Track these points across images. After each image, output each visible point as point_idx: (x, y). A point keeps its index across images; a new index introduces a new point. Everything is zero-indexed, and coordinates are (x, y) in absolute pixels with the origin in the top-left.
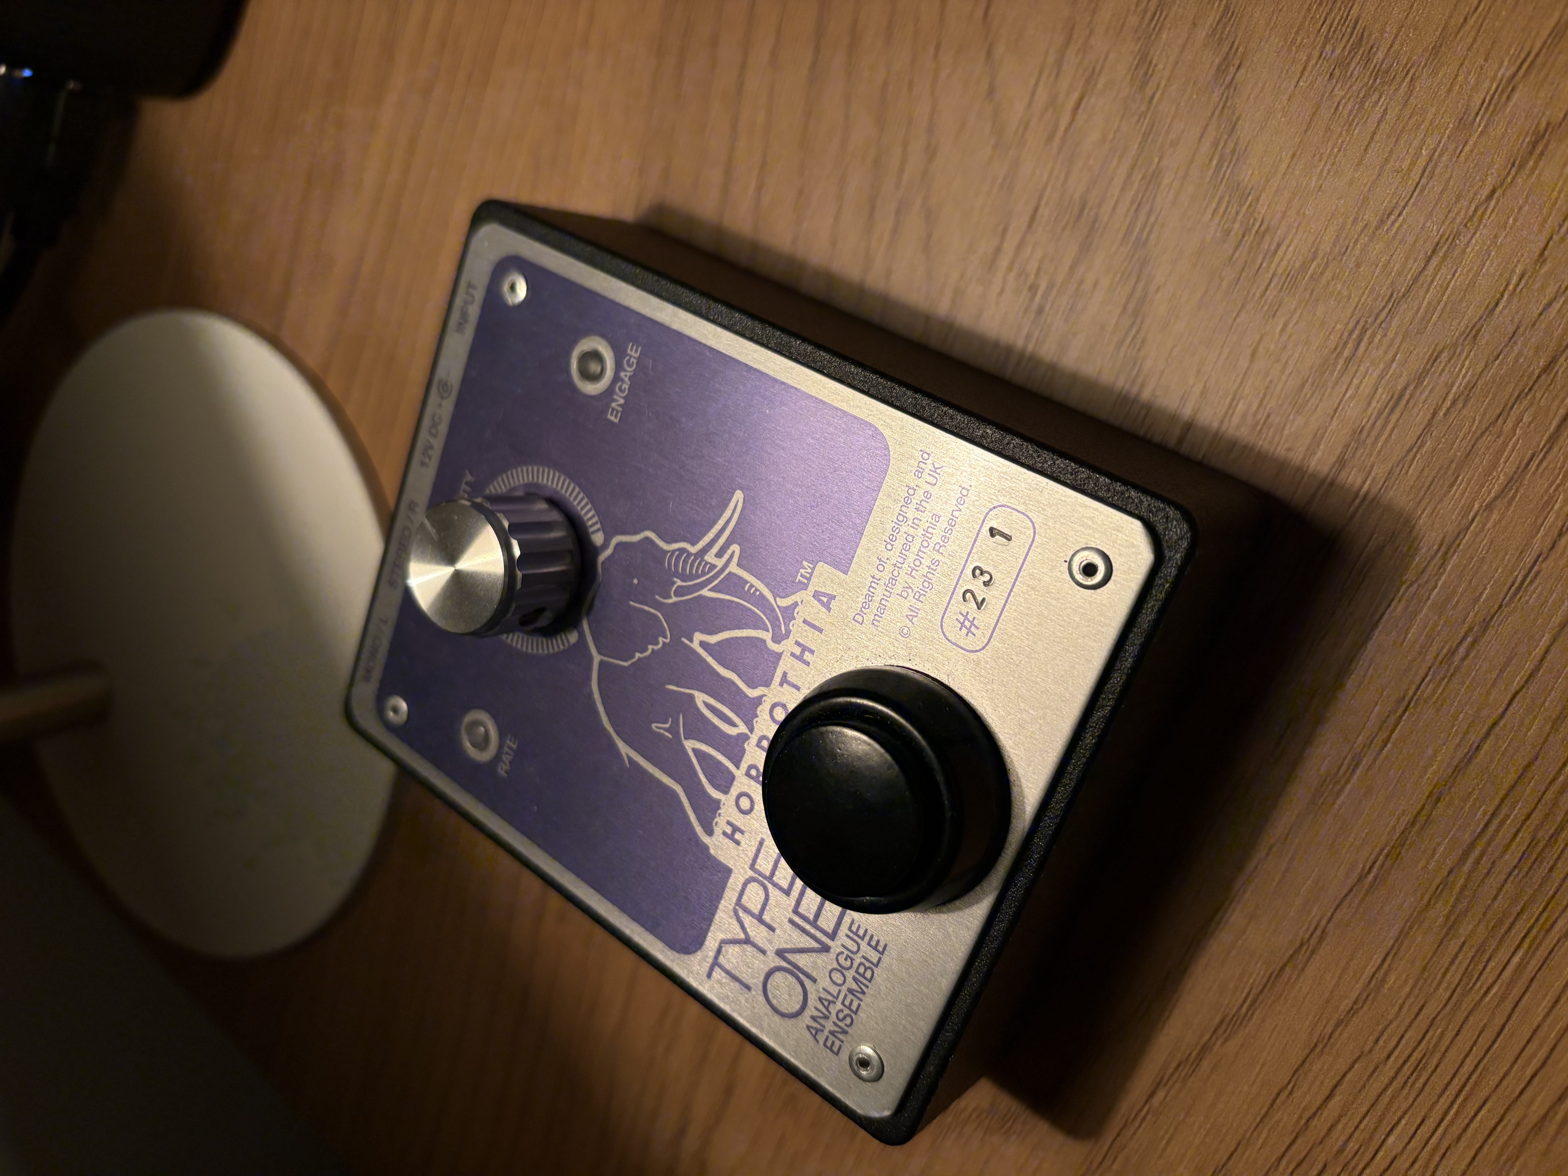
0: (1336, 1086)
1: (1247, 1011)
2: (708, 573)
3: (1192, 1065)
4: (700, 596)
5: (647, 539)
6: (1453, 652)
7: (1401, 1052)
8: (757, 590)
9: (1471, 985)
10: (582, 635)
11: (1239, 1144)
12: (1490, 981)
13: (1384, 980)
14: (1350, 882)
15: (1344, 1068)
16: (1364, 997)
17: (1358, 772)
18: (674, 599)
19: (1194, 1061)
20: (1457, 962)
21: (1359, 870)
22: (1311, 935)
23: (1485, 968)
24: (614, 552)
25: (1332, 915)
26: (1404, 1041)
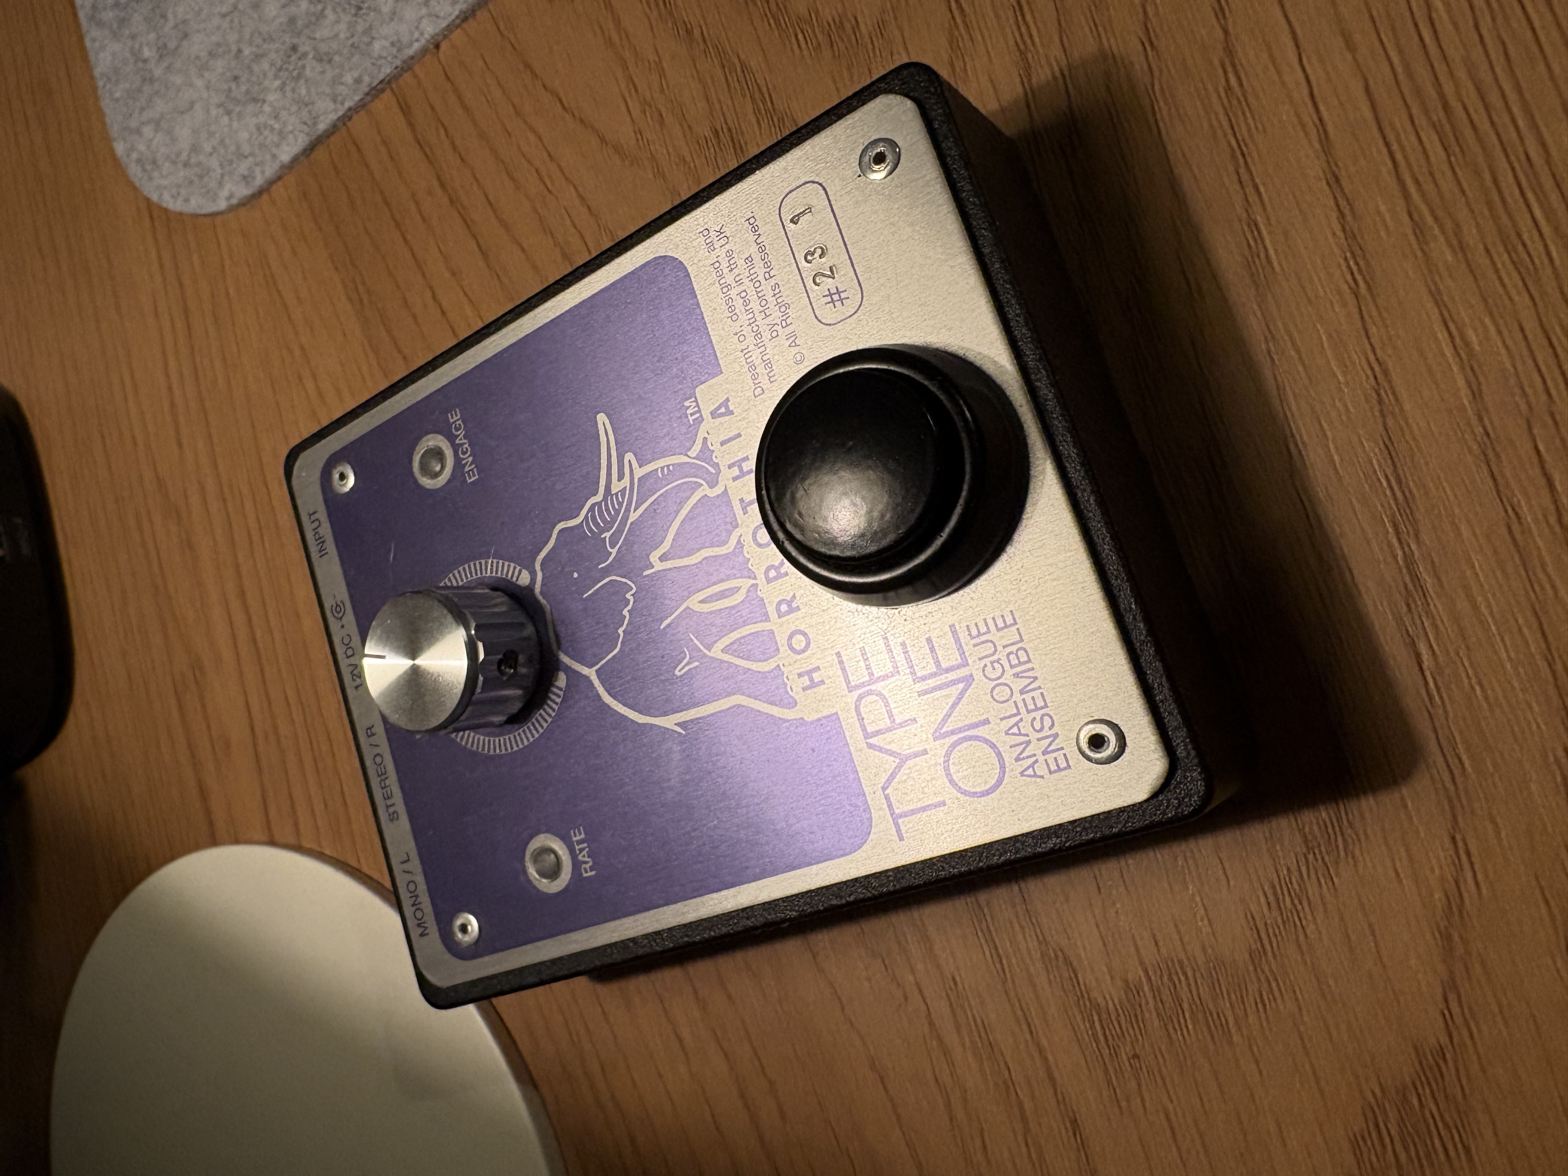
0: (1543, 468)
1: (1403, 493)
2: (623, 500)
3: (1417, 591)
4: (632, 524)
5: (562, 531)
6: (1228, 88)
7: (1554, 379)
8: (668, 466)
9: (1531, 267)
10: (568, 670)
11: (1536, 613)
12: (1541, 248)
13: (1467, 344)
14: (1353, 308)
15: (1529, 446)
16: (1470, 374)
17: (1264, 232)
18: (614, 552)
19: (1415, 586)
20: (1499, 266)
21: (1348, 291)
22: (1375, 377)
23: (1524, 245)
24: (543, 574)
25: (1371, 344)
26: (1543, 368)
